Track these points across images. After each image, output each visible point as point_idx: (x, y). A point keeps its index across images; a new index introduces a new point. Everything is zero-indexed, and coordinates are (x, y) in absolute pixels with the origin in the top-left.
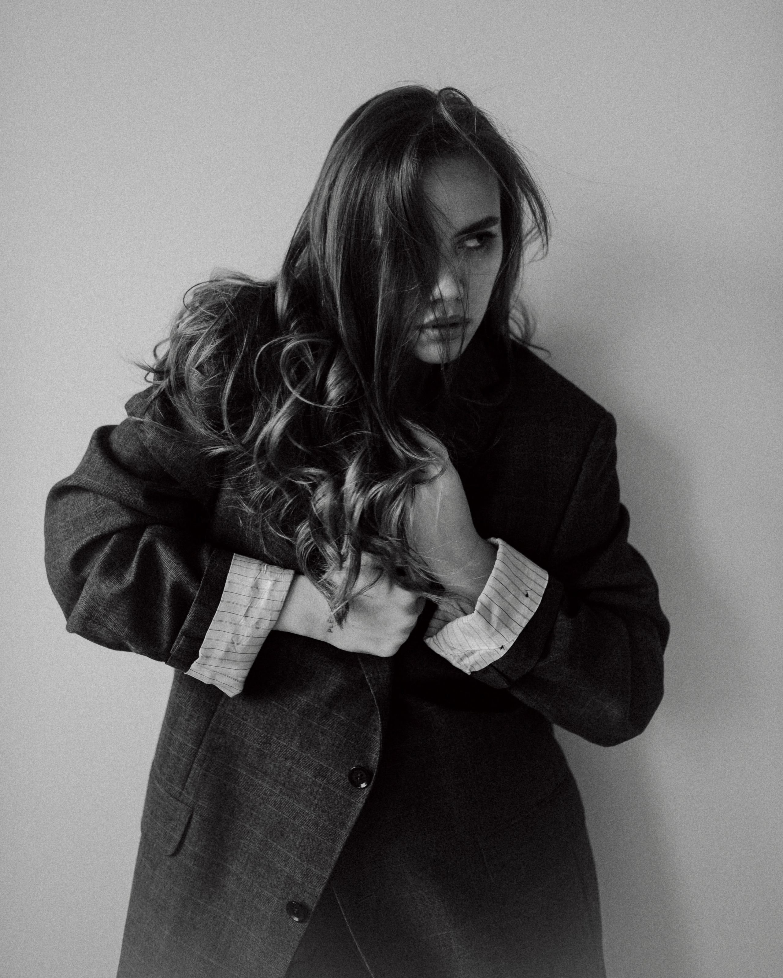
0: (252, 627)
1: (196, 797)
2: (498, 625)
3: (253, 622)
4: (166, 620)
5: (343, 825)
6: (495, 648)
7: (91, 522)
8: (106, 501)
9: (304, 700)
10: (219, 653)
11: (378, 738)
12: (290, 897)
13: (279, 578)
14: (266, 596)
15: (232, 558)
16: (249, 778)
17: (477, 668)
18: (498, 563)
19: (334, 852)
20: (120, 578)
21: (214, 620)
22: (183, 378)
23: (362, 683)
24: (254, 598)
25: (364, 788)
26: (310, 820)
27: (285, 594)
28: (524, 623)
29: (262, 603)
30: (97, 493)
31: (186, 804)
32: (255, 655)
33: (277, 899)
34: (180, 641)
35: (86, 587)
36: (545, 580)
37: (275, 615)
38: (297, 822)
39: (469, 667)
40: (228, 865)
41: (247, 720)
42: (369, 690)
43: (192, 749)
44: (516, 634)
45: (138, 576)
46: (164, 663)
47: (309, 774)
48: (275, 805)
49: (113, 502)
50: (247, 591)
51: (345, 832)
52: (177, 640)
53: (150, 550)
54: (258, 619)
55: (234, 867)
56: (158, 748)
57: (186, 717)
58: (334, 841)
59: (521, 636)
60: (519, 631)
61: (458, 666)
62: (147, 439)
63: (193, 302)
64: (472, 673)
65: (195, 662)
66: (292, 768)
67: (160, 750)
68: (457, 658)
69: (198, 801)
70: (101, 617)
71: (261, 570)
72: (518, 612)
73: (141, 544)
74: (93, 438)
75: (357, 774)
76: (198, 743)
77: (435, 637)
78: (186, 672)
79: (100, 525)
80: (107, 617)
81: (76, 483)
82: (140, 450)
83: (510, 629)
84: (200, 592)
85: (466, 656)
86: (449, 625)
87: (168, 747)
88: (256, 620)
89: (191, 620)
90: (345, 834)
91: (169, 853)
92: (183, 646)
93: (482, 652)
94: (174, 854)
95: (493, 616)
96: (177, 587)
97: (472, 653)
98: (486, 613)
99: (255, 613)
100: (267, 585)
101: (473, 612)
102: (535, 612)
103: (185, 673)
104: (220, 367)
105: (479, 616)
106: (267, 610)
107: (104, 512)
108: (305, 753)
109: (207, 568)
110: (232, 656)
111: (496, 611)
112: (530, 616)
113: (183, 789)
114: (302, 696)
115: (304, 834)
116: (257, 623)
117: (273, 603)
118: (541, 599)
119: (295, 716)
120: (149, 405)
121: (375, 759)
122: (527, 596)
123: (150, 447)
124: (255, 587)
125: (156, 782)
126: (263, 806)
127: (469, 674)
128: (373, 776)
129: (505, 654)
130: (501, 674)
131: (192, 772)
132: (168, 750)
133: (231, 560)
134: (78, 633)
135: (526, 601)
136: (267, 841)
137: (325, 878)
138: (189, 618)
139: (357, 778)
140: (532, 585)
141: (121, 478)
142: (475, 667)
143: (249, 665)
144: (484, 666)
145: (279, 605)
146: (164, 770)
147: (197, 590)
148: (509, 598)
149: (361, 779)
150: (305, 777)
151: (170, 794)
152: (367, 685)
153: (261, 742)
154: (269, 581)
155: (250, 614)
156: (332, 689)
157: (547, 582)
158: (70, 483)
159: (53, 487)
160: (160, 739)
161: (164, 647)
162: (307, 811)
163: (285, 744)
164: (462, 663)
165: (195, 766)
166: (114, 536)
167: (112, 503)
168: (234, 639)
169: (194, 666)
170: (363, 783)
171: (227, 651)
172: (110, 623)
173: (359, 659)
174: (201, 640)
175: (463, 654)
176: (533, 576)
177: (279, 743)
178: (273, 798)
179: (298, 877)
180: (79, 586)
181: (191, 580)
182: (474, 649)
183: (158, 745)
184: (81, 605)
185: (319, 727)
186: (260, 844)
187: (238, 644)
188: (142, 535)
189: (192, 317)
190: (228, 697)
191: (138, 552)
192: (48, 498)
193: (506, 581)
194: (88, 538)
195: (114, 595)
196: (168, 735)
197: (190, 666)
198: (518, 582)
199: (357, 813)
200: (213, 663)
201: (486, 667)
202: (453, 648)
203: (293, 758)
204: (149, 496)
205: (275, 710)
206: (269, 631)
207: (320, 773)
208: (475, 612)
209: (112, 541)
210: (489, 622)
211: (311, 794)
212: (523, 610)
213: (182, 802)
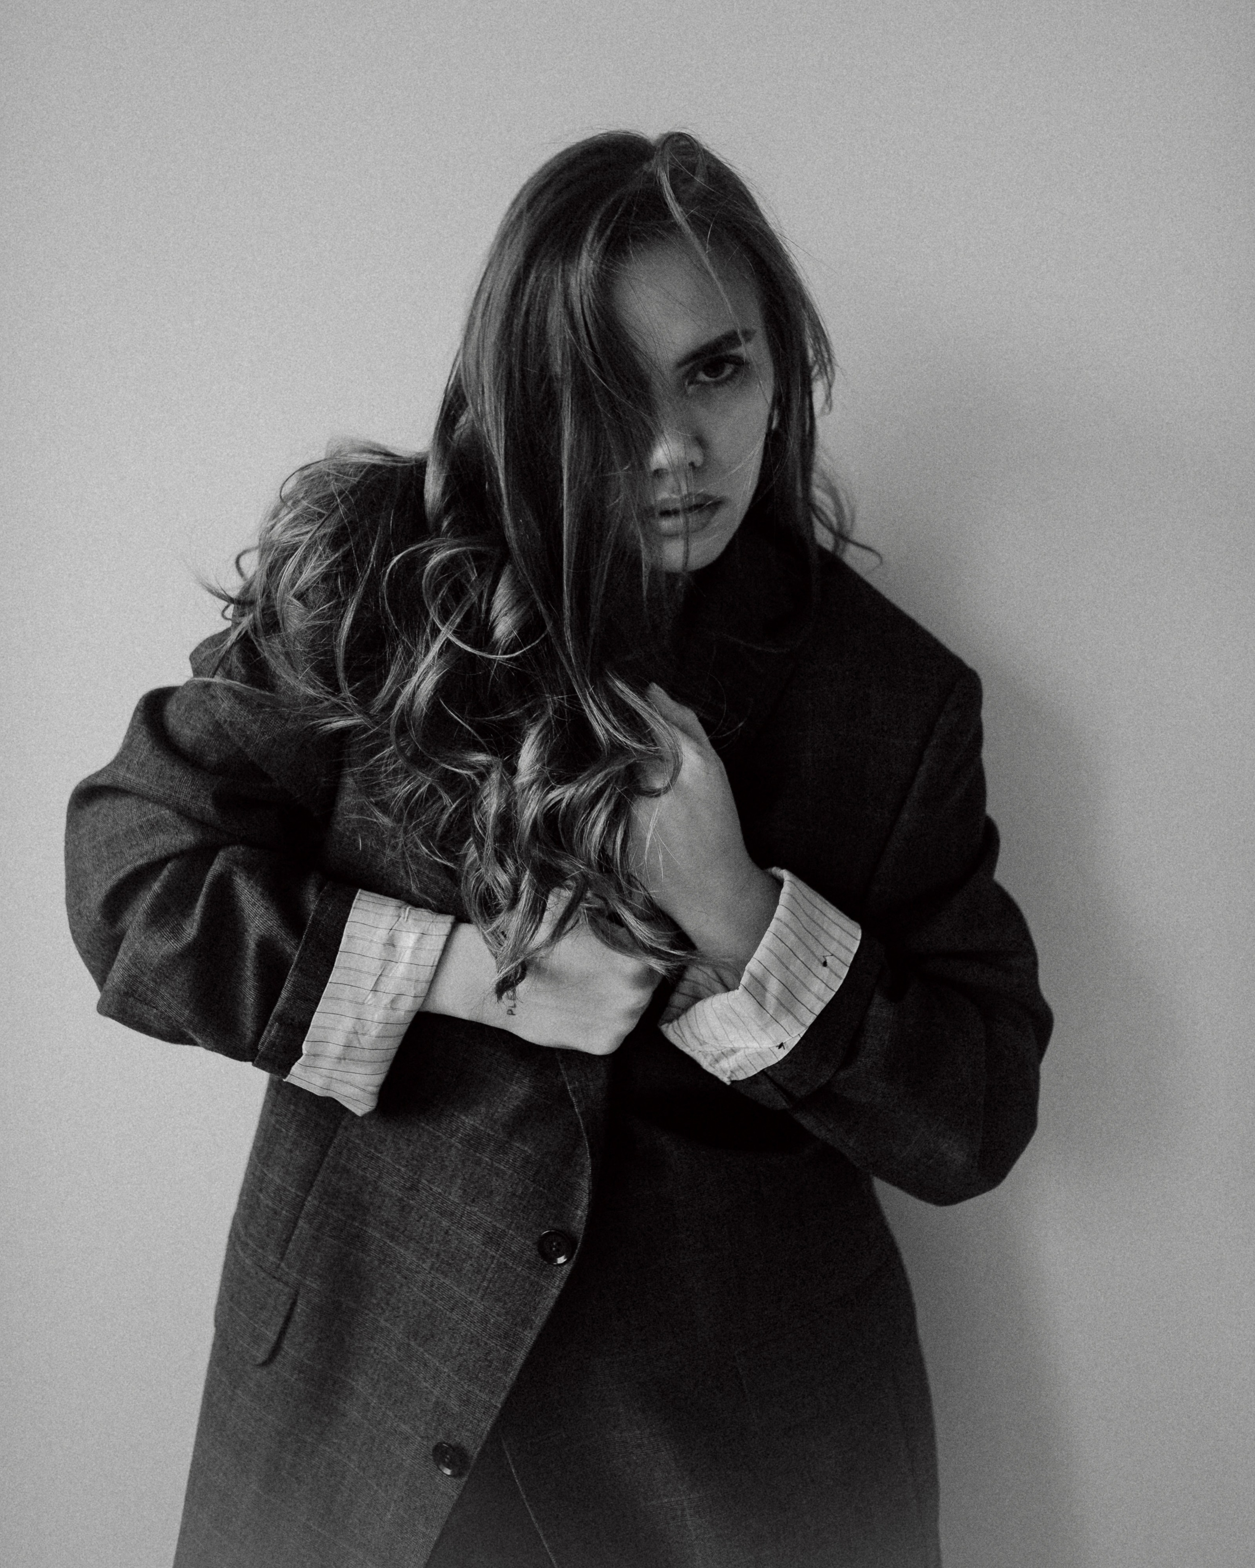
0: (385, 1008)
1: (302, 1272)
2: (776, 1010)
3: (386, 1000)
4: (249, 995)
5: (526, 1323)
6: (770, 1046)
7: (134, 843)
8: (156, 808)
9: (469, 1121)
10: (334, 1049)
11: (585, 1184)
12: (440, 1437)
13: (428, 930)
14: (406, 956)
15: (354, 898)
16: (385, 1243)
17: (741, 1076)
18: (780, 911)
19: (510, 1365)
20: (176, 932)
21: (325, 998)
22: (275, 614)
23: (563, 1097)
24: (387, 962)
25: (561, 1265)
26: (475, 1313)
27: (438, 954)
28: (819, 1008)
29: (400, 970)
30: (143, 797)
31: (286, 1284)
32: (393, 1052)
33: (419, 1439)
34: (271, 1032)
35: (124, 945)
36: (857, 939)
37: (423, 987)
38: (455, 1316)
39: (729, 1074)
40: (350, 1381)
41: (381, 1153)
42: (572, 1106)
43: (298, 1196)
44: (803, 1025)
45: (204, 927)
46: (250, 1064)
47: (476, 1239)
48: (423, 1287)
49: (168, 811)
50: (376, 950)
51: (529, 1333)
52: (268, 1028)
53: (223, 886)
54: (394, 995)
55: (360, 1385)
56: (241, 1195)
57: (288, 1146)
58: (512, 1348)
59: (812, 1029)
60: (810, 1020)
61: (710, 1070)
62: (221, 711)
63: (294, 492)
64: (733, 1082)
65: (296, 1064)
66: (450, 1229)
67: (245, 1198)
68: (709, 1058)
69: (305, 1278)
70: (149, 993)
71: (400, 917)
72: (809, 990)
73: (209, 878)
74: (137, 709)
75: (552, 1243)
76: (307, 1187)
77: (675, 1023)
78: (285, 1078)
79: (147, 847)
80: (157, 992)
81: (108, 782)
82: (211, 728)
83: (795, 1017)
84: (300, 953)
85: (724, 1055)
86: (699, 1005)
87: (258, 1193)
88: (390, 997)
89: (288, 999)
90: (530, 1336)
91: (260, 1360)
92: (275, 1038)
93: (748, 1052)
94: (265, 1364)
95: (768, 995)
96: (266, 946)
97: (734, 1051)
98: (758, 990)
99: (390, 986)
100: (408, 940)
101: (738, 989)
102: (836, 990)
103: (284, 1080)
104: (333, 593)
105: (746, 994)
106: (409, 979)
107: (152, 827)
108: (470, 1206)
109: (313, 913)
110: (356, 1054)
111: (773, 986)
112: (829, 996)
113: (282, 1259)
114: (466, 1116)
115: (466, 1335)
116: (393, 1001)
117: (417, 968)
118: (847, 969)
119: (456, 1147)
120: (224, 656)
121: (581, 1217)
122: (825, 964)
123: (225, 721)
124: (389, 944)
125: (238, 1248)
126: (405, 1289)
127: (728, 1083)
128: (577, 1244)
129: (785, 1057)
130: (779, 1087)
131: (297, 1232)
132: (258, 1198)
133: (352, 902)
134: (113, 1017)
135: (824, 972)
136: (409, 1345)
137: (496, 1407)
138: (284, 994)
139: (551, 1249)
140: (833, 947)
141: (177, 772)
142: (737, 1073)
143: (385, 1067)
144: (752, 1073)
145: (426, 973)
146: (252, 1230)
147: (296, 949)
148: (796, 966)
149: (558, 1250)
150: (470, 1245)
151: (261, 1267)
152: (570, 1099)
153: (404, 1186)
154: (411, 934)
155: (382, 987)
156: (513, 1105)
157: (858, 943)
158: (100, 781)
159: (77, 788)
160: (246, 1181)
161: (248, 1040)
162: (471, 1299)
163: (440, 1191)
164: (717, 1066)
165: (301, 1223)
166: (169, 865)
167: (166, 813)
168: (357, 1027)
169: (295, 1069)
170: (560, 1256)
171: (348, 1046)
172: (161, 1003)
173: (559, 1058)
174: (304, 1028)
175: (720, 1052)
176: (836, 932)
177: (431, 1189)
178: (420, 1277)
179: (454, 1405)
180: (114, 942)
181: (287, 934)
182: (736, 1045)
183: (243, 1189)
184: (116, 974)
185: (492, 1165)
186: (399, 1349)
187: (364, 1034)
188: (211, 864)
189: (291, 515)
190: (354, 1115)
191: (204, 889)
192: (71, 804)
193: (791, 939)
194: (129, 868)
195: (166, 957)
196: (257, 1173)
197: (290, 1069)
198: (811, 942)
199: (550, 1303)
200: (325, 1064)
201: (755, 1075)
202: (704, 1041)
203: (452, 1214)
204: (220, 800)
205: (425, 1139)
206: (413, 1015)
207: (492, 1239)
208: (740, 988)
209: (165, 872)
210: (761, 1005)
211: (478, 1272)
212: (817, 987)
213: (279, 1280)
